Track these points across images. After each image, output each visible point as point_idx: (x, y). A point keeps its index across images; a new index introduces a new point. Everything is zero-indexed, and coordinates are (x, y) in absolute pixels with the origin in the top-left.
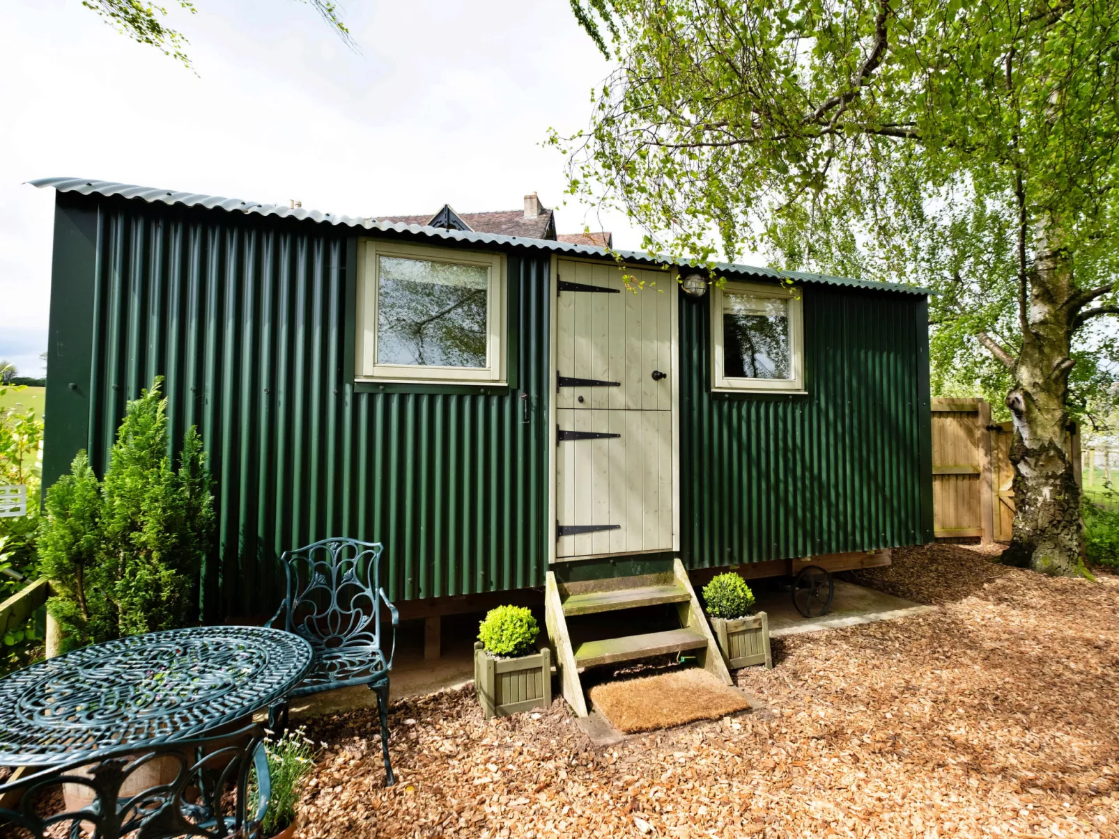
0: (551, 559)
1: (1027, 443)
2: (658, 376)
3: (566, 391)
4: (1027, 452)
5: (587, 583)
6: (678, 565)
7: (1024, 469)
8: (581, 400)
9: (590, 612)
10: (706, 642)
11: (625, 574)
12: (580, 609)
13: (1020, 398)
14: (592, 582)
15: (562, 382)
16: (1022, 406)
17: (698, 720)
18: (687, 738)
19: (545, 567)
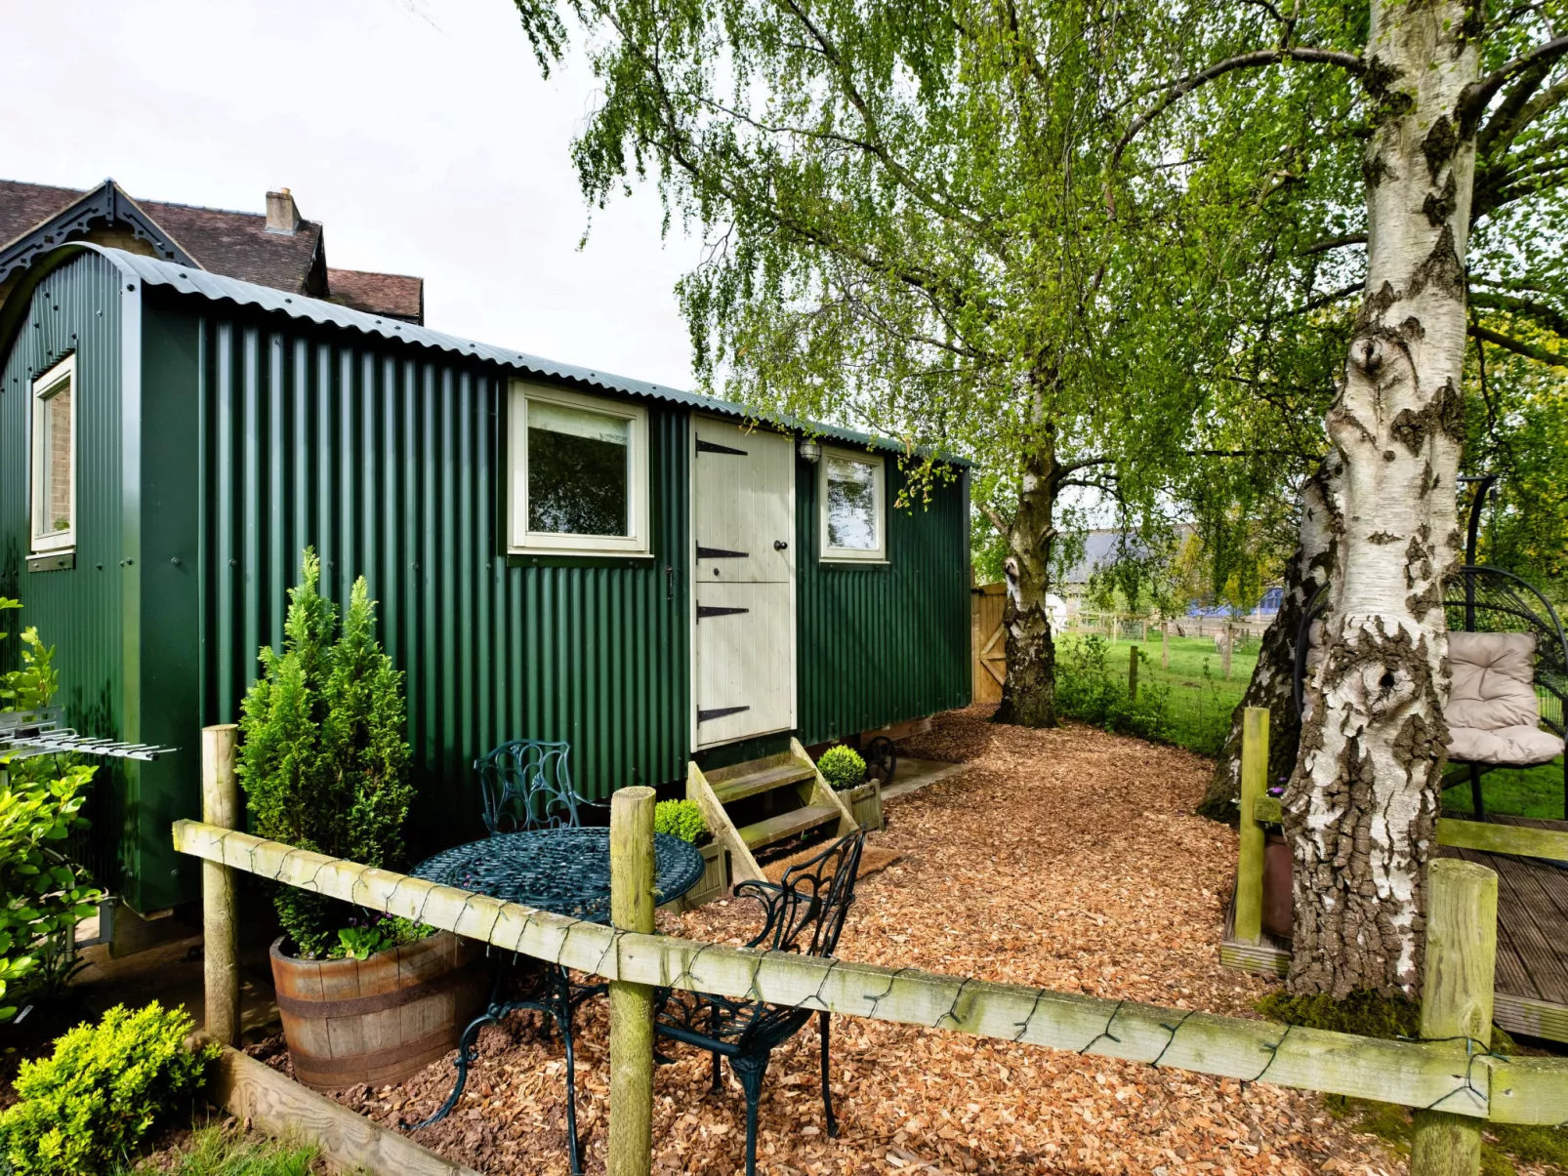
0: (694, 749)
1: (1018, 607)
2: (780, 546)
3: (703, 561)
4: (1019, 615)
5: (721, 770)
6: (795, 744)
7: (1015, 631)
8: (716, 572)
9: (741, 797)
10: (840, 812)
11: (752, 757)
12: (733, 795)
13: (1015, 563)
14: (725, 769)
15: (702, 553)
16: (1017, 572)
17: (870, 873)
18: (869, 889)
19: (687, 756)
